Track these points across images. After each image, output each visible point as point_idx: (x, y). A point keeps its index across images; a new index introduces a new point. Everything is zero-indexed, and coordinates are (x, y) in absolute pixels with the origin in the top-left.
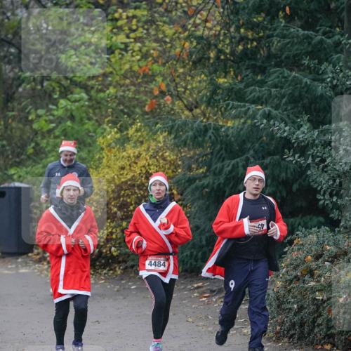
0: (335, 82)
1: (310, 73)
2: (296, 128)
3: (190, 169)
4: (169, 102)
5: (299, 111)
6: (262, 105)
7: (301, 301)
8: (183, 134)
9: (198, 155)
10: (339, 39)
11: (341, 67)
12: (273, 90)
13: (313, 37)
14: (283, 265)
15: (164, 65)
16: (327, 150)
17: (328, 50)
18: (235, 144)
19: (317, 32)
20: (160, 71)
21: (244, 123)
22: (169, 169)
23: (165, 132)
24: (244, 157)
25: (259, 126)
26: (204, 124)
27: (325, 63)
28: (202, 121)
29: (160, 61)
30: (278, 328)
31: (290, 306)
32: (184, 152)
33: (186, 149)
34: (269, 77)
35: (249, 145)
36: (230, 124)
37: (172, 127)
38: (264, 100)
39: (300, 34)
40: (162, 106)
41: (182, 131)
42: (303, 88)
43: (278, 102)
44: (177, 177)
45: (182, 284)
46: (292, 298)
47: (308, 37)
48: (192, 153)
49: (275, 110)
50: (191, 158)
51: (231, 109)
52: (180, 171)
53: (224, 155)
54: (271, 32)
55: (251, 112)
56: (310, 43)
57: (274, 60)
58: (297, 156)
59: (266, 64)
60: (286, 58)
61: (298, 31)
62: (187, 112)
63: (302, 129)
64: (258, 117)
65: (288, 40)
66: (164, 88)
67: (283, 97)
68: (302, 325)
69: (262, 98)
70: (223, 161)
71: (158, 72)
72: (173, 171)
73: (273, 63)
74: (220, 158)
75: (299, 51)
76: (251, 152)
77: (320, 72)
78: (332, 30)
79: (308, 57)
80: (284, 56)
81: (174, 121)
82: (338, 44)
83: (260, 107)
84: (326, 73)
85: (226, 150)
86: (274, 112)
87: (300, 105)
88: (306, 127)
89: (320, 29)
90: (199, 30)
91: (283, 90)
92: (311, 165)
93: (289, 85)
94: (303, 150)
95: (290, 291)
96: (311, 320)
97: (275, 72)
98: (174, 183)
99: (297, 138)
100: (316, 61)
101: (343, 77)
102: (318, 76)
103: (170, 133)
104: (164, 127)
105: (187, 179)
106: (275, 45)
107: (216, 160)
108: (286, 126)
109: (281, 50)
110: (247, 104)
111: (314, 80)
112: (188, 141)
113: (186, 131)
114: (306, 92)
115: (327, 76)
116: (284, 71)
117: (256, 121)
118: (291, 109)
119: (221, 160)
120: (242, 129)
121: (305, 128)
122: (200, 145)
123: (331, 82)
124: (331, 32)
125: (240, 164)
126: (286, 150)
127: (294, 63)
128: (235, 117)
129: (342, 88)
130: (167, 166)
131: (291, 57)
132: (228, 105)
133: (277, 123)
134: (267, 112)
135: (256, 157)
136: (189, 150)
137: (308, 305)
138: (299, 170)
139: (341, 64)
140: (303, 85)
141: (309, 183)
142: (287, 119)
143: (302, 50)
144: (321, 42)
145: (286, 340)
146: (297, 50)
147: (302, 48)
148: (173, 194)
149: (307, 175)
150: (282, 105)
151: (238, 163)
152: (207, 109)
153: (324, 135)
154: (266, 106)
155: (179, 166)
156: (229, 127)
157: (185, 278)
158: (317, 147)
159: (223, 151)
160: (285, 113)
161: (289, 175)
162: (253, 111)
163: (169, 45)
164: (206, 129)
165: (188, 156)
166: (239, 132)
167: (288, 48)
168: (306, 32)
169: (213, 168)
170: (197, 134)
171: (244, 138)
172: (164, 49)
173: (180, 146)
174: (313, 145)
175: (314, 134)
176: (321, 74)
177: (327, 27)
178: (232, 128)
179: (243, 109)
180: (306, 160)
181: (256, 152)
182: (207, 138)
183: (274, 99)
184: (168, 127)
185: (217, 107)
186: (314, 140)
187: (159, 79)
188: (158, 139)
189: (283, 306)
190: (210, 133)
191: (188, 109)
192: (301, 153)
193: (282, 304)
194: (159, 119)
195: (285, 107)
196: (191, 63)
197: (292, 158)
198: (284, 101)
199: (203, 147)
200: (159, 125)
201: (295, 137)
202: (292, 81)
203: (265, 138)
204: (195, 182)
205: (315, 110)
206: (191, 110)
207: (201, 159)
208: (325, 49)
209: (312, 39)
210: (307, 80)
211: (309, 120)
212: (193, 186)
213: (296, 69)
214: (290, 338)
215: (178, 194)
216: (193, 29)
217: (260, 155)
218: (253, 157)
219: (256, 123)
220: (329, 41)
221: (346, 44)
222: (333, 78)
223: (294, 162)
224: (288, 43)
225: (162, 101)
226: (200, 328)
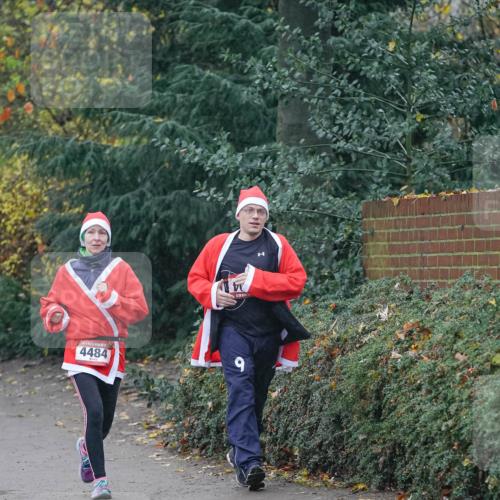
0: (266, 85)
1: (231, 72)
2: (211, 149)
3: (60, 207)
4: (29, 112)
5: (216, 127)
6: (162, 117)
7: (218, 396)
8: (51, 157)
9: (72, 188)
10: (272, 24)
11: (274, 63)
12: (178, 96)
13: (235, 20)
15: (22, 58)
17: (256, 39)
18: (125, 172)
19: (241, 13)
20: (17, 67)
21: (138, 143)
22: (30, 207)
23: (25, 153)
24: (137, 192)
25: (158, 147)
26: (80, 143)
27: (252, 58)
28: (77, 140)
29: (17, 53)
30: (186, 435)
31: (200, 404)
32: (52, 183)
33: (55, 179)
34: (173, 76)
35: (145, 174)
36: (117, 144)
37: (35, 147)
38: (165, 110)
39: (217, 17)
40: (20, 118)
41: (49, 153)
42: (221, 93)
43: (186, 113)
44: (41, 219)
45: (50, 371)
46: (206, 392)
47: (227, 21)
48: (63, 185)
49: (183, 124)
50: (62, 191)
51: (119, 121)
52: (45, 210)
53: (108, 188)
54: (176, 13)
55: (147, 127)
56: (230, 30)
57: (180, 53)
58: (212, 190)
59: (170, 59)
60: (196, 50)
61: (213, 11)
62: (56, 127)
63: (219, 152)
64: (157, 133)
65: (199, 25)
66: (22, 91)
67: (193, 105)
68: (219, 430)
69: (163, 106)
70: (108, 196)
71: (14, 67)
72: (36, 211)
73: (178, 57)
74: (103, 192)
75: (215, 41)
76: (148, 184)
77: (245, 71)
78: (262, 11)
79: (228, 50)
80: (193, 49)
81: (37, 138)
82: (270, 31)
83: (160, 120)
84: (254, 73)
85: (112, 181)
86: (181, 127)
87: (216, 117)
88: (226, 149)
89: (245, 10)
90: (73, 8)
91: (193, 97)
92: (233, 203)
93: (202, 89)
94: (221, 181)
95: (202, 382)
97: (182, 70)
98: (38, 228)
99: (213, 165)
100: (240, 55)
101: (277, 78)
102: (242, 77)
103: (31, 156)
104: (23, 148)
105: (55, 222)
106: (181, 32)
107: (98, 196)
108: (197, 148)
109: (191, 38)
110: (141, 116)
111: (236, 82)
112: (57, 168)
113: (55, 154)
114: (226, 100)
115: (255, 76)
116: (194, 69)
117: (154, 140)
118: (204, 123)
119: (105, 194)
120: (134, 152)
121: (224, 151)
122: (75, 174)
123: (261, 85)
124: (260, 13)
125: (132, 201)
126: (197, 182)
127: (209, 58)
128: (124, 135)
129: (277, 93)
130: (28, 203)
131: (205, 49)
132: (114, 117)
133: (184, 143)
134: (170, 127)
135: (155, 192)
136: (60, 180)
138: (215, 210)
139: (274, 60)
140: (221, 90)
142: (198, 138)
143: (219, 39)
144: (246, 28)
145: (196, 451)
146: (213, 38)
147: (220, 36)
148: (35, 243)
149: (227, 218)
150: (191, 117)
151: (128, 200)
152: (85, 122)
153: (251, 161)
154: (169, 119)
155: (44, 203)
156: (116, 148)
157: (53, 364)
158: (241, 178)
159: (108, 183)
160: (196, 128)
161: (201, 218)
162: (151, 126)
163: (29, 30)
164: (83, 151)
165: (58, 189)
166: (131, 156)
167: (200, 36)
168: (225, 13)
169: (94, 206)
170: (70, 157)
171: (137, 164)
172: (23, 36)
173: (46, 174)
174: (236, 175)
175: (236, 159)
176: (245, 74)
177: (254, 6)
178: (121, 150)
179: (136, 123)
180: (226, 196)
181: (154, 184)
182: (85, 164)
183: (180, 109)
184: (28, 148)
185: (99, 119)
186: (237, 168)
187: (16, 79)
188: (14, 165)
189: (192, 404)
190: (89, 157)
191: (57, 122)
192: (218, 186)
193: (191, 400)
194: (17, 135)
195: (196, 120)
197: (206, 194)
198: (194, 111)
199: (79, 177)
200: (15, 145)
201: (210, 162)
202: (206, 82)
203: (167, 165)
204: (68, 226)
205: (238, 125)
206: (62, 124)
207: (76, 194)
208: (252, 38)
209: (233, 23)
210: (226, 82)
211: (229, 139)
212: (65, 232)
213: (211, 66)
214: (202, 449)
215: (43, 243)
216: (64, 7)
217: (160, 189)
218: (151, 192)
219: (154, 143)
220: (258, 27)
221: (281, 32)
222: (264, 79)
223: (208, 199)
224: (200, 29)
225: (20, 109)
226: (75, 435)
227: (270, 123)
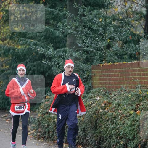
0: (64, 31)
1: (53, 27)
2: (47, 49)
3: (2, 66)
5: (49, 43)
6: (33, 40)
7: (49, 122)
9: (6, 60)
10: (65, 13)
11: (66, 24)
12: (38, 33)
13: (55, 11)
14: (41, 107)
16: (60, 59)
17: (61, 17)
18: (22, 56)
19: (56, 9)
21: (26, 47)
24: (25, 62)
25: (32, 48)
26: (8, 47)
27: (59, 23)
28: (7, 46)
30: (39, 134)
31: (43, 125)
35: (27, 57)
36: (19, 47)
38: (34, 38)
39: (49, 11)
42: (50, 33)
43: (40, 39)
46: (45, 121)
47: (52, 12)
48: (3, 59)
50: (3, 61)
51: (20, 41)
55: (28, 43)
56: (53, 14)
58: (47, 61)
61: (48, 9)
63: (50, 50)
64: (31, 44)
67: (42, 36)
68: (49, 133)
69: (33, 37)
70: (16, 63)
74: (15, 61)
75: (48, 18)
76: (28, 59)
77: (58, 27)
79: (52, 20)
82: (65, 15)
83: (32, 41)
84: (60, 27)
86: (38, 43)
87: (49, 40)
88: (51, 49)
89: (57, 9)
90: (6, 7)
91: (42, 34)
92: (54, 65)
94: (50, 59)
95: (44, 118)
96: (53, 130)
99: (48, 54)
100: (56, 22)
101: (67, 29)
102: (57, 28)
105: (1, 70)
107: (14, 63)
108: (43, 49)
110: (27, 39)
111: (55, 30)
112: (2, 54)
113: (1, 50)
114: (52, 35)
117: (30, 46)
118: (45, 42)
119: (16, 62)
120: (24, 50)
121: (51, 50)
122: (7, 56)
123: (62, 30)
124: (62, 10)
126: (43, 59)
128: (22, 45)
129: (67, 33)
132: (19, 39)
133: (39, 48)
134: (35, 43)
135: (31, 62)
136: (2, 58)
137: (52, 124)
138: (48, 67)
139: (66, 23)
140: (50, 32)
141: (53, 73)
142: (43, 46)
144: (58, 14)
145: (42, 139)
146: (48, 17)
147: (50, 16)
149: (52, 70)
152: (10, 41)
153: (59, 53)
154: (35, 40)
158: (56, 58)
159: (17, 59)
160: (43, 43)
161: (44, 69)
162: (29, 42)
164: (9, 49)
165: (2, 61)
168: (52, 10)
169: (12, 66)
170: (5, 51)
171: (25, 54)
174: (54, 57)
175: (55, 52)
176: (57, 27)
177: (60, 7)
178: (20, 49)
179: (25, 41)
180: (51, 63)
181: (30, 60)
182: (10, 53)
183: (38, 37)
185: (14, 40)
186: (55, 55)
189: (41, 125)
190: (11, 51)
191: (1, 41)
192: (49, 60)
193: (41, 124)
195: (43, 41)
196: (3, 21)
197: (45, 62)
198: (42, 38)
199: (8, 57)
201: (47, 53)
202: (46, 30)
203: (34, 54)
204: (4, 71)
205: (55, 42)
206: (3, 41)
207: (7, 62)
208: (59, 17)
209: (54, 12)
210: (52, 30)
211: (53, 47)
212: (4, 73)
213: (47, 25)
214: (44, 138)
216: (4, 7)
217: (32, 61)
218: (29, 62)
220: (61, 14)
221: (68, 15)
222: (63, 29)
223: (46, 64)
226: (6, 133)
227: (65, 42)
